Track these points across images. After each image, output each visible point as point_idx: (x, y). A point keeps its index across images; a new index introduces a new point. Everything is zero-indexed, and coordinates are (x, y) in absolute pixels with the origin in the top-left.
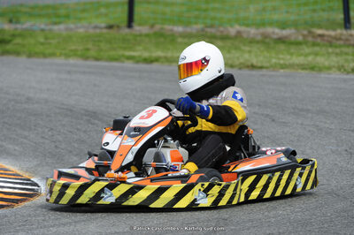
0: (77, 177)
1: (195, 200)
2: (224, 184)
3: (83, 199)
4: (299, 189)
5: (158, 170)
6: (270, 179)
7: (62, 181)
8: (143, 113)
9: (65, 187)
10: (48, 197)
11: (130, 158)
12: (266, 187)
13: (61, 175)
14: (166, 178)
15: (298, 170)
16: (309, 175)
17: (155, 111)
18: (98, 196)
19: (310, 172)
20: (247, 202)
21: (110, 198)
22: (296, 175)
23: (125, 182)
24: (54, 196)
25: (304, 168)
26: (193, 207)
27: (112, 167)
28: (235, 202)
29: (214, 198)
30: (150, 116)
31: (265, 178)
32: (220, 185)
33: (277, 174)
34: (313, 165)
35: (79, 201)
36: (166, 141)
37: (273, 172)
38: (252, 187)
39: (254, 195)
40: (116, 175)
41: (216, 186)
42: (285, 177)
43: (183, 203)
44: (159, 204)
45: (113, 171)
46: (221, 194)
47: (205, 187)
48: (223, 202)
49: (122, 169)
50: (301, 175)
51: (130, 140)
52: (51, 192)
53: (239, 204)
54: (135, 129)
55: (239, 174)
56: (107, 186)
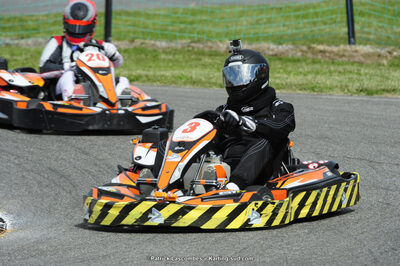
0: (121, 196)
1: (249, 220)
2: (277, 202)
3: (129, 220)
4: (344, 206)
5: (208, 187)
6: (319, 195)
7: (104, 201)
8: (185, 126)
9: (108, 207)
10: (87, 217)
11: (177, 175)
12: (314, 204)
13: (102, 193)
14: (217, 196)
15: (344, 184)
16: (353, 190)
17: (198, 124)
18: (145, 216)
19: (354, 186)
20: (297, 221)
21: (158, 219)
22: (341, 190)
23: (174, 202)
24: (95, 216)
25: (348, 183)
26: (246, 227)
27: (159, 185)
28: (287, 222)
29: (268, 218)
30: (193, 129)
31: (314, 194)
32: (274, 203)
33: (325, 190)
34: (356, 179)
35: (124, 222)
36: (208, 156)
37: (321, 188)
38: (302, 205)
39: (304, 213)
40: (165, 195)
41: (270, 205)
42: (332, 192)
43: (236, 224)
44: (211, 224)
45: (160, 191)
46: (275, 214)
47: (259, 206)
48: (276, 222)
49: (170, 187)
50: (346, 190)
51: (175, 155)
52: (91, 212)
53: (291, 223)
54: (180, 144)
55: (289, 191)
56: (154, 206)
